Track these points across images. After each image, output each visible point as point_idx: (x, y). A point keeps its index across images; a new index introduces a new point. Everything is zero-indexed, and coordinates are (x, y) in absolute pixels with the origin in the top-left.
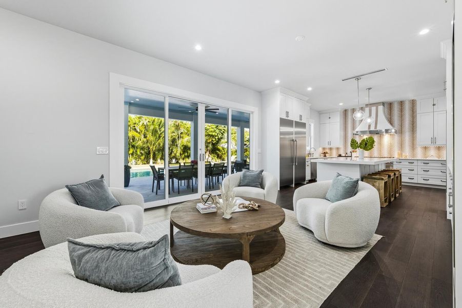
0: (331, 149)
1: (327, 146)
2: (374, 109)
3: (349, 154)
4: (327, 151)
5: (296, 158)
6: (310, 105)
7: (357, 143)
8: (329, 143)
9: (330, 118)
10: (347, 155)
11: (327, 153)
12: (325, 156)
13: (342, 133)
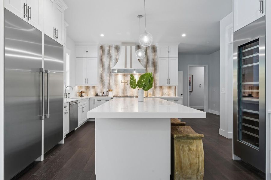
0: (87, 88)
1: (84, 84)
2: (128, 48)
3: (106, 94)
4: (84, 90)
5: (46, 103)
6: (67, 25)
7: (135, 80)
8: (87, 81)
9: (87, 52)
10: (104, 95)
11: (84, 92)
12: (82, 96)
13: (100, 70)
